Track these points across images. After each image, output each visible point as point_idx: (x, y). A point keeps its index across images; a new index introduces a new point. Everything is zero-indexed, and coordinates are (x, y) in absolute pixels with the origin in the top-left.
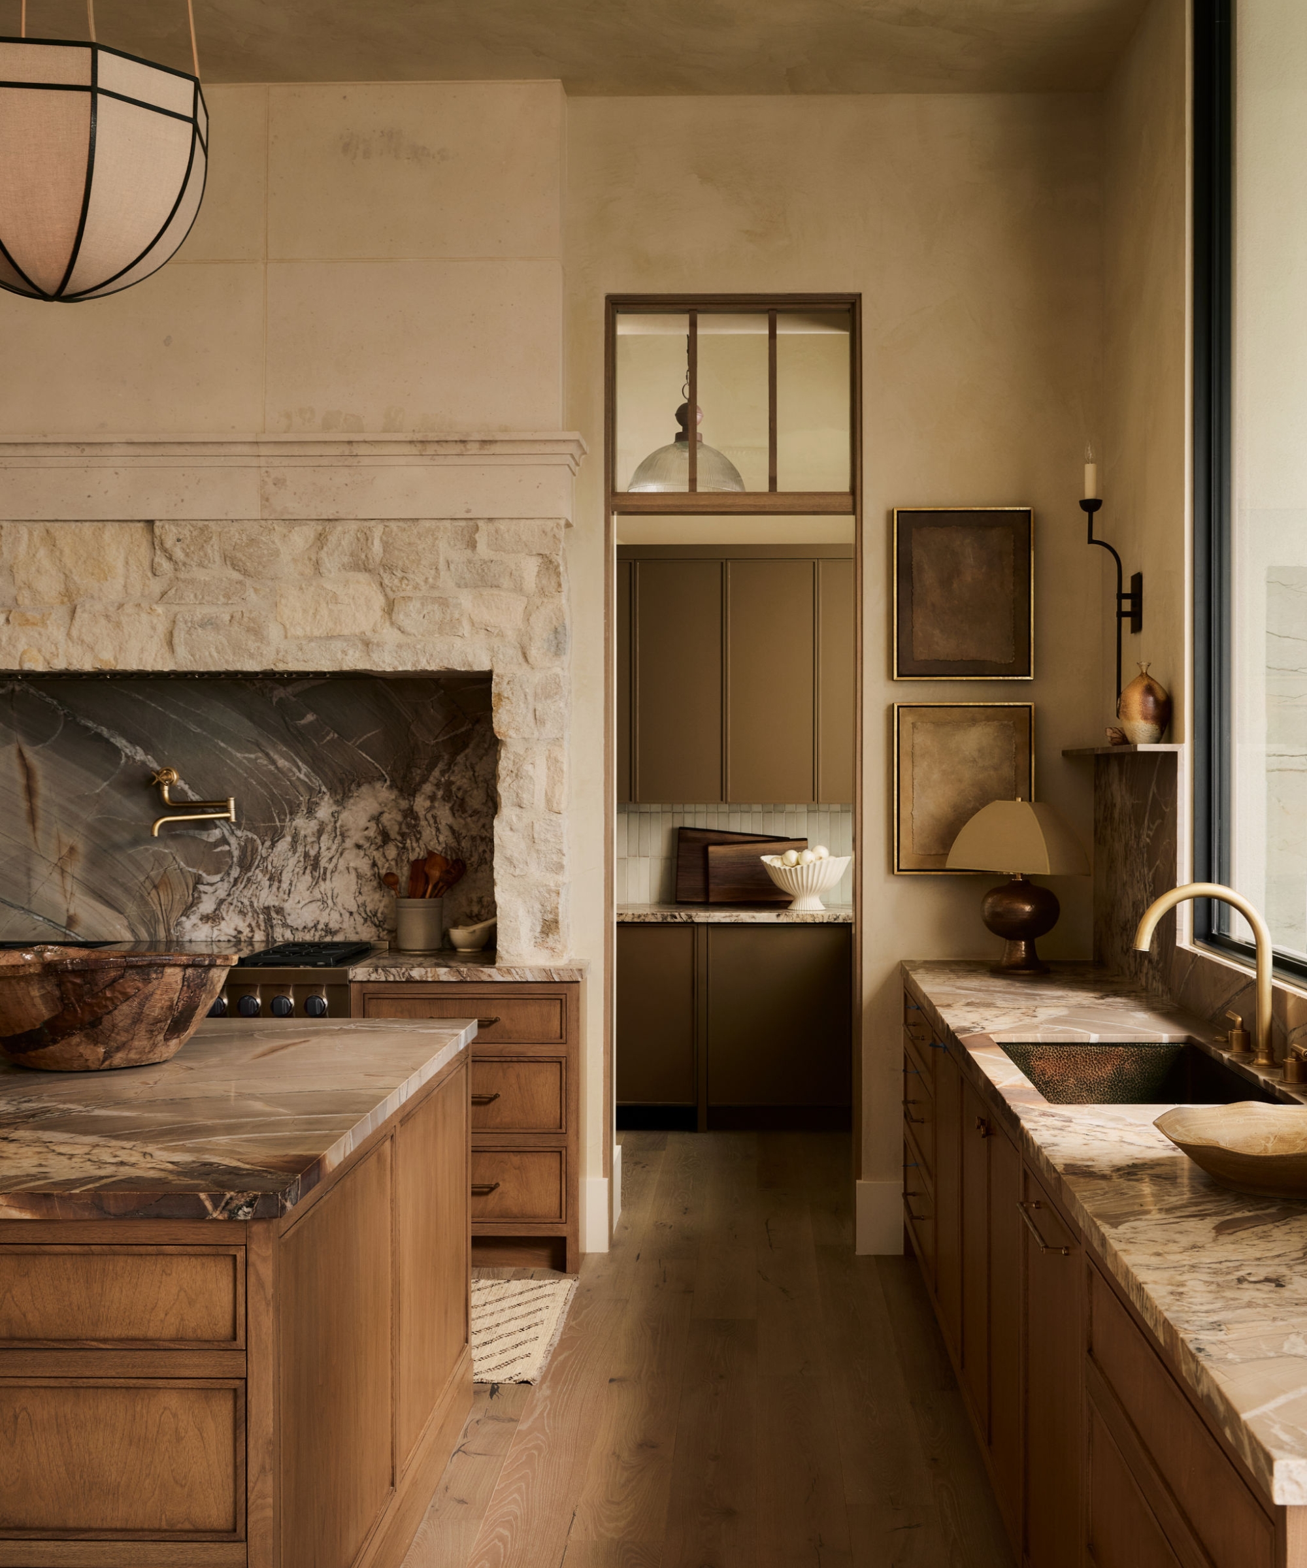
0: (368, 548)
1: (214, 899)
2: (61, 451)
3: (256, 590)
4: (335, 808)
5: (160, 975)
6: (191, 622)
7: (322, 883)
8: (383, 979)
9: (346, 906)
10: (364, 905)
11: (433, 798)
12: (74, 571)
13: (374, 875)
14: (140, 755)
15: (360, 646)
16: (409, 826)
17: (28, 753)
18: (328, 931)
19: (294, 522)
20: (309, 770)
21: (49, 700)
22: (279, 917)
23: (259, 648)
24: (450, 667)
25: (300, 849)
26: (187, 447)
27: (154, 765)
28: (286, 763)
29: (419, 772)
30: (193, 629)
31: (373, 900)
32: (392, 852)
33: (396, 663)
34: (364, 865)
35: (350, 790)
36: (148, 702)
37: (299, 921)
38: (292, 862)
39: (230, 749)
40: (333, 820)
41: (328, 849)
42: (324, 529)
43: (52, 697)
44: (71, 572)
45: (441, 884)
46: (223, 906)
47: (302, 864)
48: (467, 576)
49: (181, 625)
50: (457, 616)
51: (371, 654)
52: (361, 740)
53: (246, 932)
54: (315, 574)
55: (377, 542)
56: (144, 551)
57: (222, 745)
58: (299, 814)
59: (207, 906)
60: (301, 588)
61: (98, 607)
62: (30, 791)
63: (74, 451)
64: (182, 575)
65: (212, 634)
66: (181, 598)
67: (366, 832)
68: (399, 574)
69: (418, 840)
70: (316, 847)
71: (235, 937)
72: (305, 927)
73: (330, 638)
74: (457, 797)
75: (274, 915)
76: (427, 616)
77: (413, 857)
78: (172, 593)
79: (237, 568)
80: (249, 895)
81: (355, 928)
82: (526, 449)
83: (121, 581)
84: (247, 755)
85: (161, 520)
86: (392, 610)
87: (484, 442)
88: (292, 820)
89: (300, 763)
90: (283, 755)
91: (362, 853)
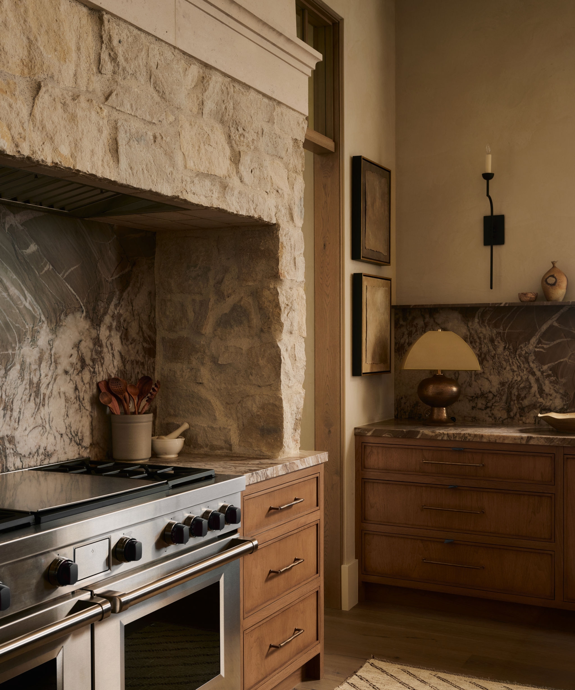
4: (50, 337)
6: (130, 133)
7: (42, 408)
9: (59, 429)
10: (70, 426)
11: (110, 328)
12: (38, 38)
13: (76, 398)
16: (97, 352)
18: (47, 454)
20: (33, 299)
22: (11, 446)
23: (172, 173)
25: (27, 377)
28: (16, 291)
29: (102, 305)
30: (131, 141)
31: (75, 421)
32: (87, 376)
34: (70, 389)
35: (60, 320)
37: (26, 448)
38: (21, 390)
40: (49, 347)
41: (46, 375)
42: (205, 73)
44: (36, 39)
47: (27, 391)
49: (122, 134)
50: (266, 176)
51: (226, 196)
52: (67, 273)
54: (199, 113)
58: (26, 342)
60: (191, 124)
61: (58, 91)
64: (120, 80)
65: (145, 151)
66: (121, 104)
67: (71, 359)
68: (241, 130)
70: (38, 374)
72: (30, 453)
73: (206, 175)
74: (124, 328)
75: (7, 444)
78: (115, 95)
81: (64, 449)
83: (74, 67)
88: (20, 348)
89: (26, 292)
90: (13, 283)
91: (68, 379)
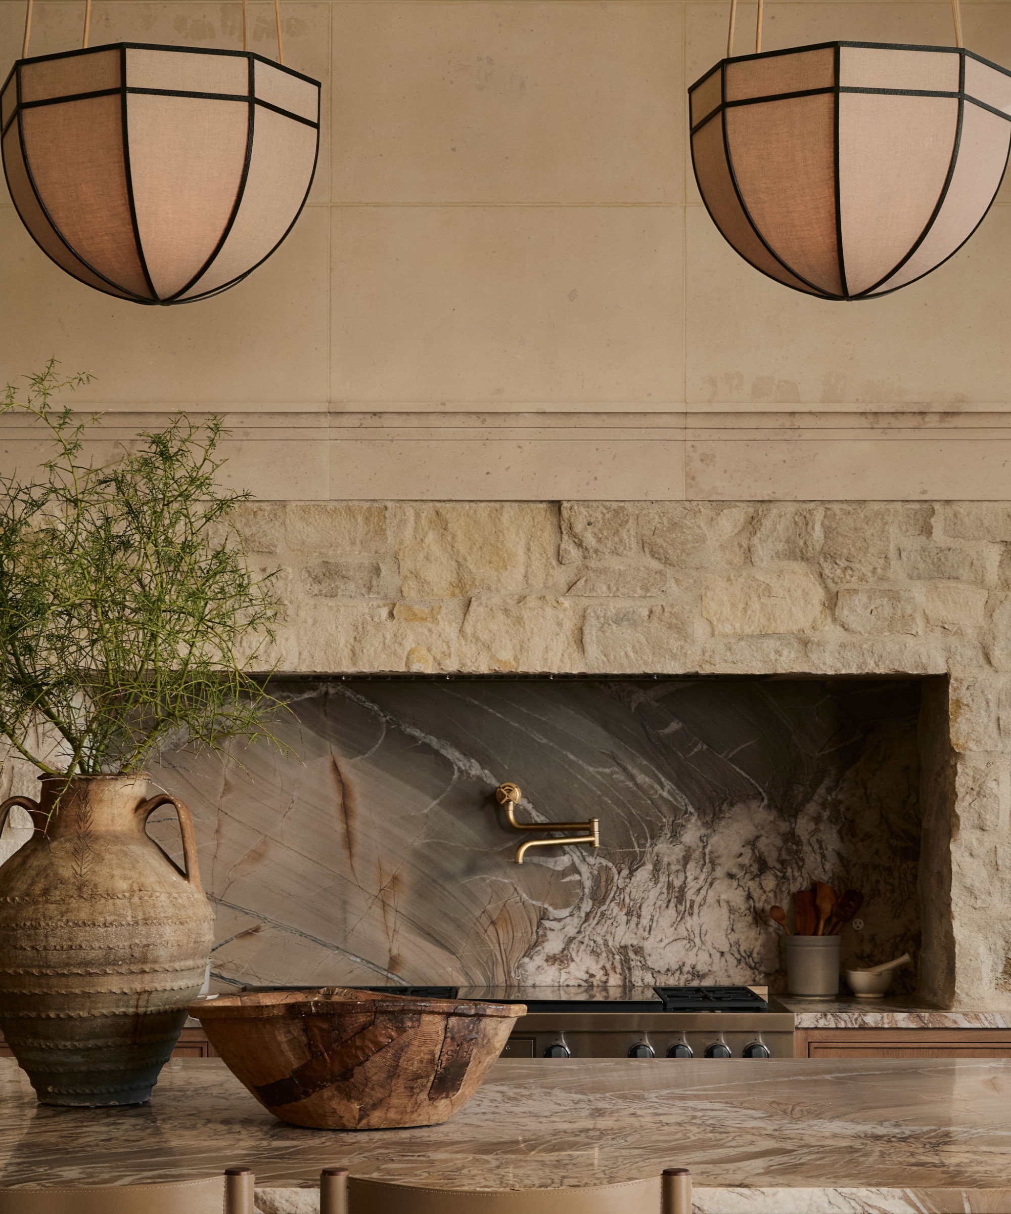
0: (808, 533)
1: (561, 936)
2: (458, 421)
3: (677, 581)
4: (703, 831)
5: (416, 1024)
6: (604, 617)
7: (688, 918)
8: (833, 1026)
9: (717, 946)
10: (737, 943)
11: (817, 819)
12: (469, 558)
13: (749, 909)
14: (475, 769)
15: (796, 645)
16: (789, 852)
17: (345, 766)
18: (695, 974)
19: (720, 505)
20: (674, 787)
21: (368, 705)
22: (639, 958)
23: (682, 647)
24: (901, 669)
25: (663, 879)
26: (604, 417)
27: (493, 781)
28: (647, 779)
29: (801, 789)
30: (606, 625)
31: (747, 938)
32: (770, 882)
33: (839, 665)
34: (737, 897)
35: (721, 811)
36: (485, 707)
37: (662, 963)
38: (653, 894)
39: (580, 762)
40: (701, 845)
41: (696, 878)
42: (757, 511)
43: (373, 702)
44: (465, 560)
45: (834, 920)
46: (572, 945)
47: (664, 896)
48: (921, 566)
49: (592, 621)
50: (909, 611)
51: (810, 655)
52: (734, 753)
53: (600, 975)
54: (745, 563)
55: (818, 527)
56: (548, 535)
57: (572, 757)
58: (662, 838)
59: (553, 945)
60: (729, 579)
61: (496, 600)
62: (346, 811)
63: (473, 421)
64: (592, 564)
65: (629, 631)
66: (593, 589)
67: (740, 859)
68: (843, 563)
69: (800, 868)
70: (681, 877)
71: (586, 981)
72: (668, 970)
73: (763, 636)
74: (846, 819)
75: (632, 955)
76: (874, 612)
77: (794, 888)
78: (582, 582)
79: (656, 556)
80: (603, 933)
81: (726, 970)
82: (993, 422)
83: (522, 569)
84: (600, 769)
85: (568, 501)
86: (836, 604)
87: (946, 414)
88: (653, 845)
89: (663, 779)
90: (643, 770)
91: (735, 884)
